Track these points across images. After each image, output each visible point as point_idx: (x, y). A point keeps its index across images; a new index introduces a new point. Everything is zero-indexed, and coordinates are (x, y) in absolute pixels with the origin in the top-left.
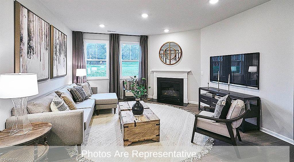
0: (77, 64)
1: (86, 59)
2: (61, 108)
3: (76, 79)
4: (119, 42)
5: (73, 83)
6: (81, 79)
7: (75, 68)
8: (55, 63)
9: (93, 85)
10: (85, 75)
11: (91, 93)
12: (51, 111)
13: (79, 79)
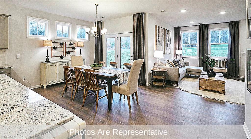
0: (176, 47)
1: (182, 44)
2: (170, 66)
3: (176, 56)
4: (208, 29)
5: (174, 58)
6: (179, 57)
7: (175, 49)
8: (166, 46)
9: (186, 60)
10: (181, 54)
11: (185, 65)
12: (166, 66)
13: (177, 56)
